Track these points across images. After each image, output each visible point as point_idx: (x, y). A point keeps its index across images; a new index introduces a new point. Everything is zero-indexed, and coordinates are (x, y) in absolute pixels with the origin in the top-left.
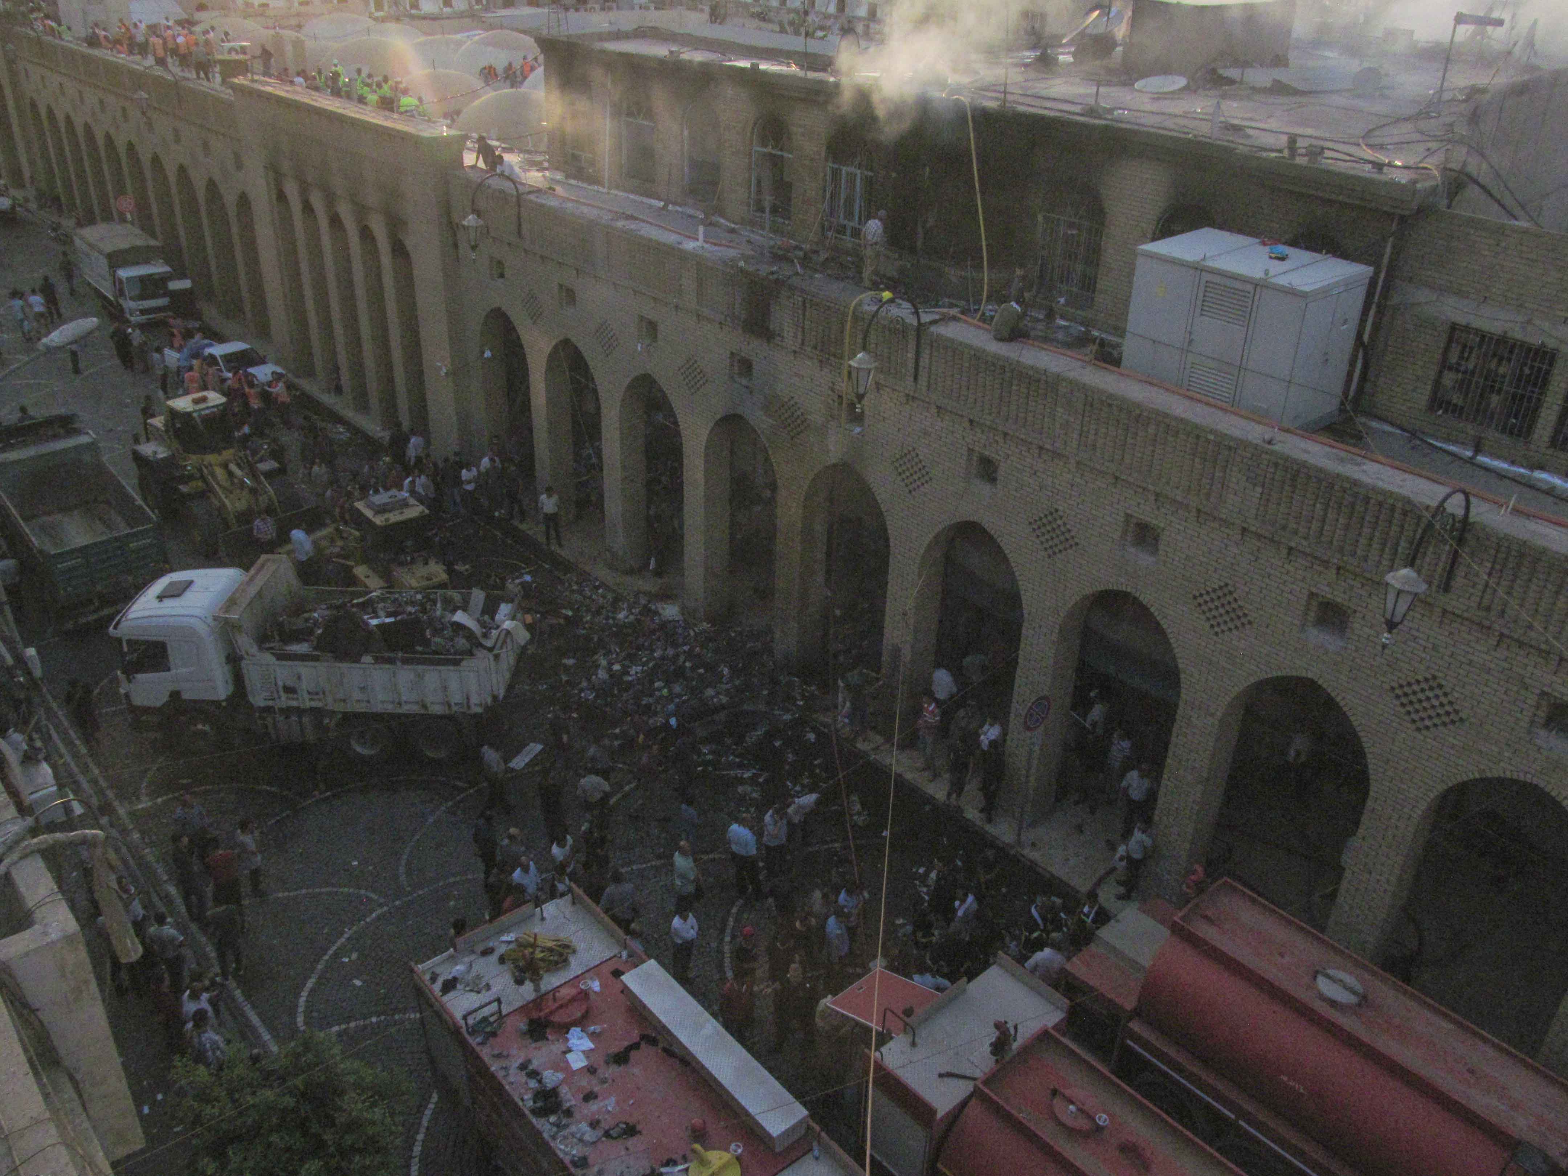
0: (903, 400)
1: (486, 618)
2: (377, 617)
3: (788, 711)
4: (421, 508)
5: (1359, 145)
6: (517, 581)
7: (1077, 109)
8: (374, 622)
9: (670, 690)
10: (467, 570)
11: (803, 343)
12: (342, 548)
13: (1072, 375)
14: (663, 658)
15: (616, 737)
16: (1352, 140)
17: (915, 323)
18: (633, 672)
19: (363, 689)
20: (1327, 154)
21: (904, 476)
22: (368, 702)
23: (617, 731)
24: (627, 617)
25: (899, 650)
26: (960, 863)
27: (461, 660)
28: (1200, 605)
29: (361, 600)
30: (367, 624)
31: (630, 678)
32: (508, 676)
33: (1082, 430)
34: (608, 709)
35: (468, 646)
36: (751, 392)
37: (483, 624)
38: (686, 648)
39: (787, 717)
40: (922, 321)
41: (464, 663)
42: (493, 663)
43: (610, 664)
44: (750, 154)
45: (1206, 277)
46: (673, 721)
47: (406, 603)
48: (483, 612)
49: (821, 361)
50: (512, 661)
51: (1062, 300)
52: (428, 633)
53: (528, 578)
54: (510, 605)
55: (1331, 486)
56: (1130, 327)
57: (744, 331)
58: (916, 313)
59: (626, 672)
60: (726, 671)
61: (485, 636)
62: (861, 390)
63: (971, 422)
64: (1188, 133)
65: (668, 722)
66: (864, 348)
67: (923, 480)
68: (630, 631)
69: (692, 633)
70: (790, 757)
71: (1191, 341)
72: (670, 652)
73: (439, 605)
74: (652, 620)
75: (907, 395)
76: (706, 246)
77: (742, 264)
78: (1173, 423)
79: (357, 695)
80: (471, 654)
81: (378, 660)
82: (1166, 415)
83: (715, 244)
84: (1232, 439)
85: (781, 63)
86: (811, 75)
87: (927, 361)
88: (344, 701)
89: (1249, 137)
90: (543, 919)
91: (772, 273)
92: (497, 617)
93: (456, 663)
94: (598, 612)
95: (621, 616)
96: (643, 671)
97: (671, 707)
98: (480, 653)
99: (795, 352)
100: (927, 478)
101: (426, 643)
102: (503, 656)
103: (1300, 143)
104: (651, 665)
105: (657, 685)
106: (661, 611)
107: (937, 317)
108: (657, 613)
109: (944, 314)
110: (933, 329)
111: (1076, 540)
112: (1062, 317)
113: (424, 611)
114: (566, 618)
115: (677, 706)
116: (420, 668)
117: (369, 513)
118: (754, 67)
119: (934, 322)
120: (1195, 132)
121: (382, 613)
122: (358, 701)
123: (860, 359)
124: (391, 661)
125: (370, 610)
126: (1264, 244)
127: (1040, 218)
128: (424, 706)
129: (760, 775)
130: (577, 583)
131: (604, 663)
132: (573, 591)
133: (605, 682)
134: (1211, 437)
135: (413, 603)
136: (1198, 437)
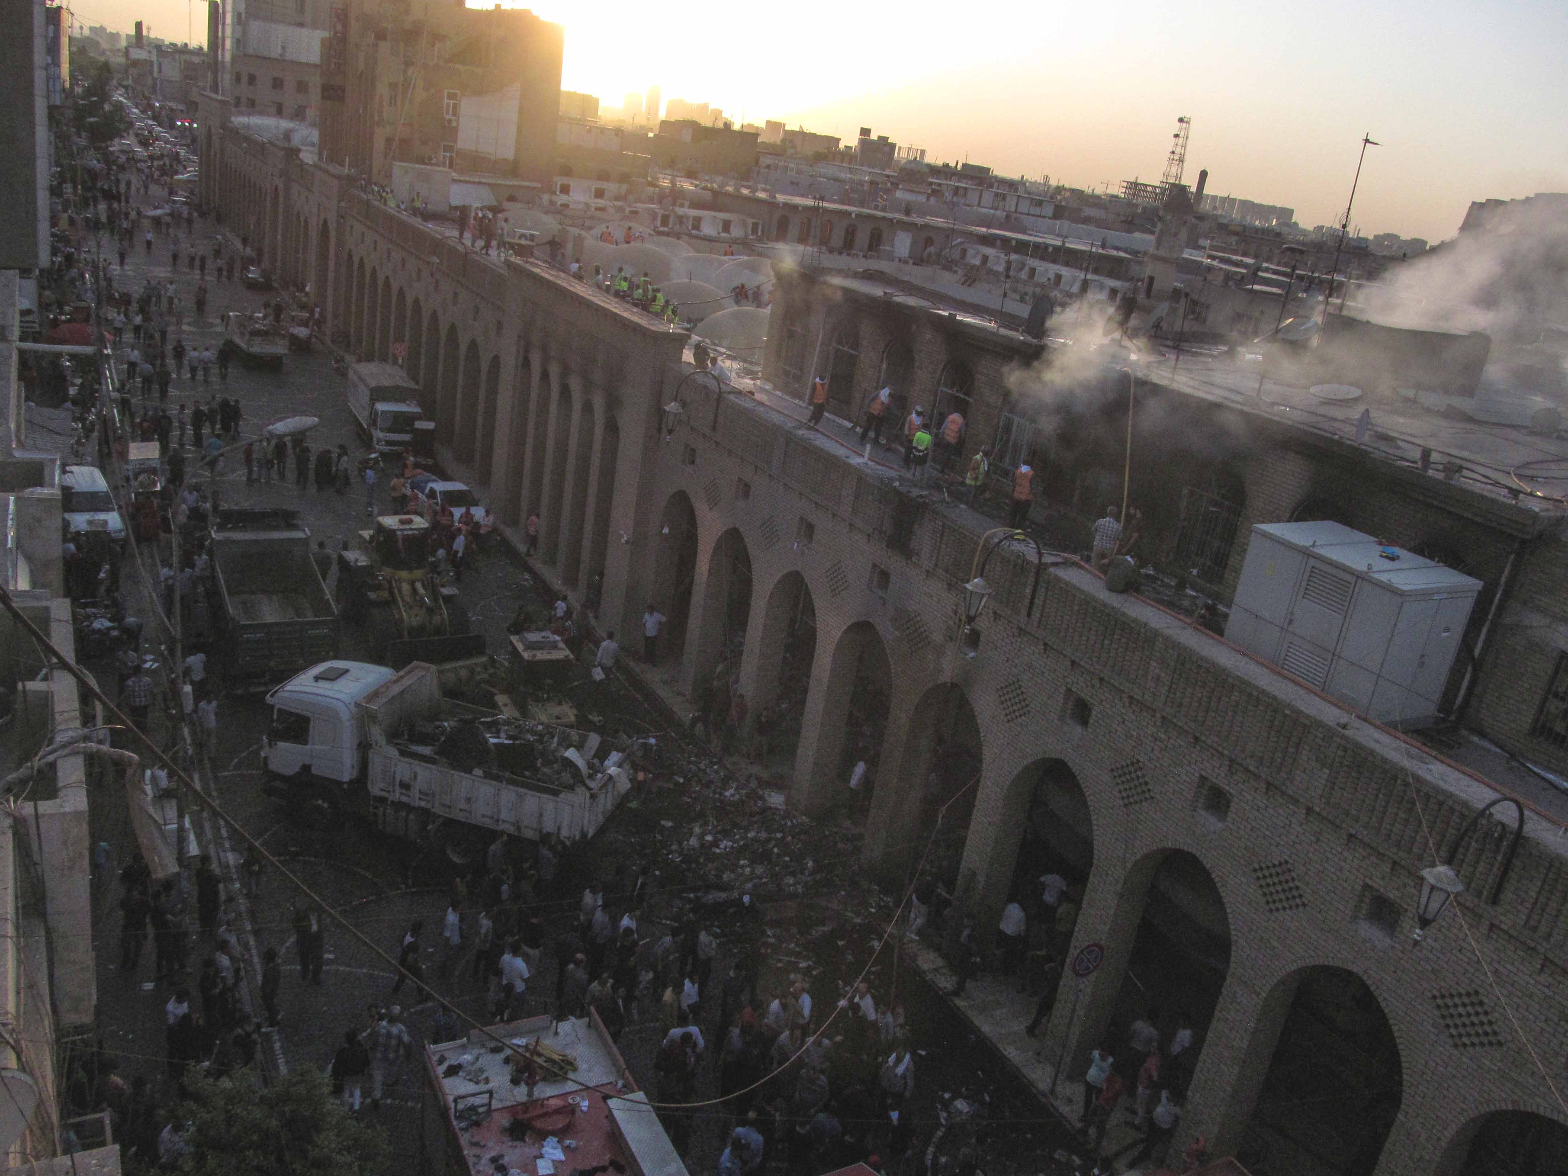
0: (1016, 631)
1: (596, 761)
2: (498, 737)
3: (858, 914)
4: (568, 652)
5: (1509, 473)
6: (641, 741)
7: (1239, 398)
8: (493, 741)
9: (752, 872)
10: (600, 721)
11: (936, 565)
12: (490, 675)
13: (1170, 632)
14: (754, 840)
15: (690, 901)
16: (1504, 468)
17: (1036, 561)
18: (722, 846)
19: (469, 800)
20: (1466, 473)
21: (1005, 705)
22: (470, 813)
23: (692, 895)
24: (732, 795)
25: (974, 874)
26: (987, 1098)
27: (561, 792)
28: (1258, 878)
29: (489, 719)
30: (486, 741)
31: (718, 851)
32: (601, 819)
33: (1171, 687)
34: (690, 875)
35: (571, 781)
36: (884, 604)
37: (590, 766)
38: (779, 835)
39: (858, 920)
40: (1044, 560)
41: (562, 796)
42: (588, 801)
43: (703, 834)
44: (936, 395)
45: (1312, 561)
46: (746, 899)
47: (528, 731)
48: (594, 756)
49: (949, 585)
50: (609, 806)
51: (1195, 572)
52: (539, 763)
53: (652, 741)
54: (620, 754)
55: (1395, 778)
56: (1236, 600)
57: (888, 546)
58: (1040, 555)
59: (715, 843)
60: (810, 864)
61: (590, 777)
62: (972, 613)
63: (1073, 663)
64: (1334, 434)
65: (741, 899)
66: (981, 575)
67: (1021, 712)
68: (733, 809)
69: (789, 823)
70: (850, 958)
71: (1291, 622)
72: (763, 835)
73: (556, 740)
74: (756, 805)
75: (1020, 628)
76: (870, 463)
77: (897, 484)
78: (1255, 693)
79: (463, 805)
80: (571, 788)
81: (488, 775)
82: (1249, 684)
83: (879, 464)
84: (1308, 717)
85: (983, 318)
86: (1004, 331)
87: (1042, 599)
88: (450, 807)
89: (1399, 448)
90: (556, 1033)
91: (921, 496)
92: (606, 762)
93: (556, 793)
94: (707, 786)
95: (727, 794)
96: (732, 848)
97: (749, 885)
98: (580, 789)
99: (928, 571)
100: (1026, 710)
101: (537, 770)
102: (602, 797)
103: (1434, 457)
104: (741, 843)
105: (742, 862)
106: (767, 798)
107: (1060, 560)
108: (761, 798)
109: (1066, 559)
110: (1052, 570)
111: (1152, 794)
112: (1193, 588)
113: (540, 741)
114: (677, 784)
115: (755, 886)
116: (521, 790)
117: (520, 647)
118: (952, 317)
119: (1056, 564)
120: (1342, 434)
121: (503, 735)
122: (461, 810)
123: (976, 584)
124: (498, 779)
125: (494, 729)
126: (1380, 543)
127: (1185, 491)
128: (519, 829)
129: (814, 969)
130: (696, 756)
131: (697, 830)
132: (689, 762)
133: (694, 849)
134: (1288, 712)
135: (533, 732)
136: (1275, 711)
